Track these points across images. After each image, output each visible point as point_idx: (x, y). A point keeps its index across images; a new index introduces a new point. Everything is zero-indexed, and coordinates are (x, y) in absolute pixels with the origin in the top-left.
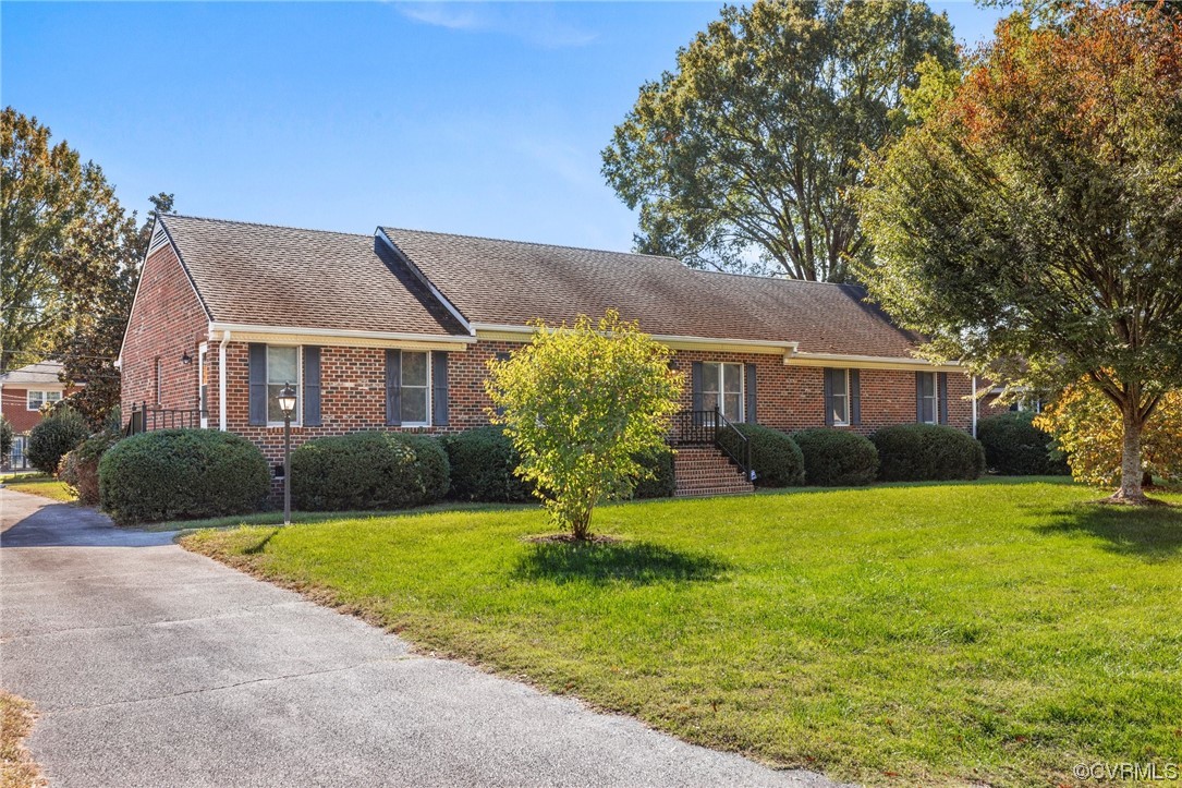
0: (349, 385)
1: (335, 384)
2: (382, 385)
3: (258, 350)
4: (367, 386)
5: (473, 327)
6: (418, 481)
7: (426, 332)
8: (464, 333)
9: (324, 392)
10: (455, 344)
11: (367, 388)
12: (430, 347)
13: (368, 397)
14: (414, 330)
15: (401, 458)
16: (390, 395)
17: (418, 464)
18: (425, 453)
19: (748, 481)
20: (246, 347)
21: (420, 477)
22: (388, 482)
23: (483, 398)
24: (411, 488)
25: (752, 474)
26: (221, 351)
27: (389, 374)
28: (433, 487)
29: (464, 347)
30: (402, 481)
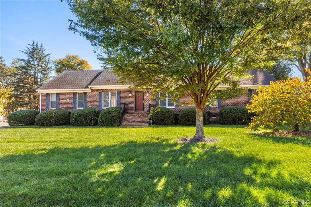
0: (65, 100)
1: (62, 100)
2: (72, 100)
3: (48, 94)
4: (69, 100)
5: (89, 86)
6: (52, 121)
7: (79, 88)
8: (88, 88)
9: (60, 102)
10: (88, 90)
11: (69, 101)
12: (83, 92)
13: (69, 103)
14: (77, 88)
15: (49, 116)
16: (74, 102)
17: (54, 117)
18: (57, 114)
19: (148, 123)
20: (45, 94)
21: (53, 120)
22: (45, 121)
23: (95, 102)
24: (51, 122)
25: (151, 121)
26: (41, 95)
27: (73, 98)
28: (57, 122)
29: (90, 91)
30: (49, 120)
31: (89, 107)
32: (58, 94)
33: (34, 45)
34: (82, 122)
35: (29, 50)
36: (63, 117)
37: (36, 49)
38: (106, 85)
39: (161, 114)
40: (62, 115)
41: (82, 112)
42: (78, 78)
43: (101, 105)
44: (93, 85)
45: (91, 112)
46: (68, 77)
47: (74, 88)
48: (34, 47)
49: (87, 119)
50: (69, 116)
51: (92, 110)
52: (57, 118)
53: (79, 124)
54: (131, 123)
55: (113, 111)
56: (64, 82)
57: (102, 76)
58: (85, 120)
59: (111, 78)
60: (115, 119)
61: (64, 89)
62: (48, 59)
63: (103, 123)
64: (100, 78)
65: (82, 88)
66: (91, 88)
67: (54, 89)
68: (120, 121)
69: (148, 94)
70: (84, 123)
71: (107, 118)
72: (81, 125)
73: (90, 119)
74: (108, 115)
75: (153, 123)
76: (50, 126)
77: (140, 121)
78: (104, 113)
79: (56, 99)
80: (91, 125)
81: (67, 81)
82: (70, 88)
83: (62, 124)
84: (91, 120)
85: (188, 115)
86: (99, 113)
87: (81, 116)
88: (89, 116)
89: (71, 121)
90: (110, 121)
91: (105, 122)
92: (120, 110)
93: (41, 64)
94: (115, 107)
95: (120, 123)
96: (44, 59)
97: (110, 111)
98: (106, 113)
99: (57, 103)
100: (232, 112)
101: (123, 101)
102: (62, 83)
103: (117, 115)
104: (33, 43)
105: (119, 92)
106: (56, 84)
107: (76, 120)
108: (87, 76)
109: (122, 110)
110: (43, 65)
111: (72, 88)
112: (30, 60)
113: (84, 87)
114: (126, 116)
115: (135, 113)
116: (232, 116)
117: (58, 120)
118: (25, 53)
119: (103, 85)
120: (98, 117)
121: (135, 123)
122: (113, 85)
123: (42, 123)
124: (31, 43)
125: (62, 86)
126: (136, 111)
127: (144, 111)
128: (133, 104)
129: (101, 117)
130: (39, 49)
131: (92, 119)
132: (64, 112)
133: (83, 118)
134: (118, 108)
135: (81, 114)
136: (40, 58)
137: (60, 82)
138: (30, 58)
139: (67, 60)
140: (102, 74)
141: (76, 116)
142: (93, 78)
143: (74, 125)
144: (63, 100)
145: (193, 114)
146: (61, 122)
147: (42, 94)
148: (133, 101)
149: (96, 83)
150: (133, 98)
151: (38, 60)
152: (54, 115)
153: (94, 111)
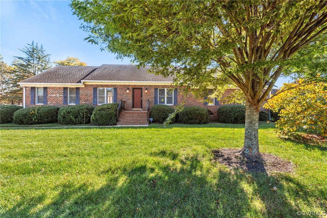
0: (54, 95)
2: (62, 95)
3: (33, 89)
5: (82, 81)
6: (33, 118)
7: (71, 83)
8: (81, 82)
9: (48, 97)
10: (81, 85)
11: (59, 96)
12: (75, 87)
13: (59, 98)
14: (68, 83)
15: (30, 112)
16: (64, 98)
17: (36, 114)
18: (40, 111)
19: (148, 121)
20: (30, 88)
21: (35, 117)
22: (25, 118)
23: (89, 98)
24: (32, 120)
25: (152, 119)
26: (24, 89)
27: (64, 93)
28: (41, 120)
29: (84, 86)
30: (29, 118)
31: (83, 103)
32: (45, 89)
33: (34, 45)
34: (71, 119)
35: (28, 49)
36: (49, 114)
37: (35, 49)
38: (101, 80)
39: (162, 112)
40: (48, 112)
41: (72, 108)
42: (71, 73)
43: (95, 101)
44: (86, 80)
45: (83, 109)
46: (60, 71)
47: (65, 83)
48: (33, 47)
49: (78, 117)
50: (57, 113)
51: (85, 107)
52: (41, 115)
53: (68, 122)
54: (129, 122)
55: (109, 108)
56: (55, 76)
57: (97, 72)
58: (76, 118)
59: (107, 74)
60: (111, 118)
61: (53, 82)
62: (48, 59)
63: (97, 121)
64: (95, 73)
65: (73, 82)
66: (85, 83)
67: (41, 82)
68: (117, 119)
69: (146, 91)
70: (74, 121)
71: (101, 116)
72: (71, 123)
73: (81, 117)
74: (102, 112)
75: (154, 122)
76: (31, 124)
77: (140, 119)
78: (98, 110)
79: (43, 94)
80: (83, 124)
81: (58, 75)
82: (59, 83)
83: (47, 121)
84: (83, 118)
85: (191, 114)
86: (93, 109)
87: (71, 113)
88: (81, 114)
89: (58, 119)
90: (105, 120)
91: (99, 120)
92: (117, 107)
93: (41, 63)
94: (112, 104)
95: (117, 121)
96: (44, 59)
97: (106, 108)
98: (100, 110)
99: (45, 99)
100: (234, 111)
101: (119, 97)
102: (51, 77)
103: (113, 113)
104: (33, 43)
105: (115, 88)
106: (44, 77)
107: (64, 117)
108: (81, 72)
109: (119, 107)
110: (43, 64)
111: (62, 82)
112: (30, 59)
113: (77, 81)
114: (123, 113)
115: (133, 110)
116: (235, 115)
117: (41, 117)
118: (24, 52)
119: (98, 80)
120: (91, 114)
121: (133, 122)
122: (109, 80)
123: (20, 121)
124: (31, 43)
125: (50, 80)
126: (133, 108)
127: (142, 108)
128: (131, 101)
129: (95, 115)
130: (39, 49)
131: (84, 116)
132: (50, 108)
133: (73, 115)
134: (115, 104)
135: (71, 111)
136: (40, 58)
137: (50, 76)
138: (29, 57)
139: (68, 61)
140: (98, 70)
141: (64, 113)
142: (87, 74)
143: (62, 124)
144: (51, 95)
145: (196, 112)
146: (46, 120)
147: (26, 87)
148: (131, 98)
149: (90, 78)
150: (131, 95)
151: (38, 59)
152: (36, 112)
153: (87, 108)
